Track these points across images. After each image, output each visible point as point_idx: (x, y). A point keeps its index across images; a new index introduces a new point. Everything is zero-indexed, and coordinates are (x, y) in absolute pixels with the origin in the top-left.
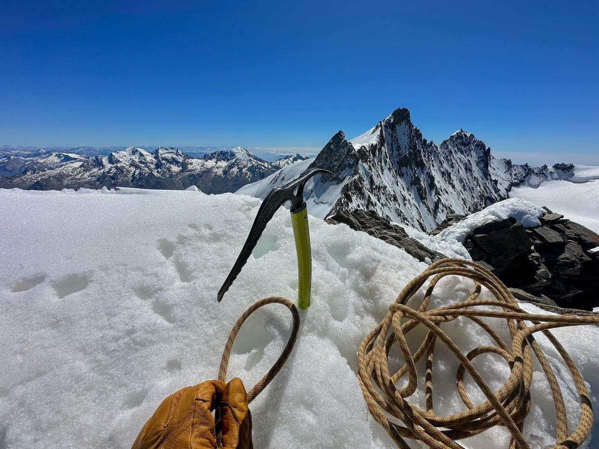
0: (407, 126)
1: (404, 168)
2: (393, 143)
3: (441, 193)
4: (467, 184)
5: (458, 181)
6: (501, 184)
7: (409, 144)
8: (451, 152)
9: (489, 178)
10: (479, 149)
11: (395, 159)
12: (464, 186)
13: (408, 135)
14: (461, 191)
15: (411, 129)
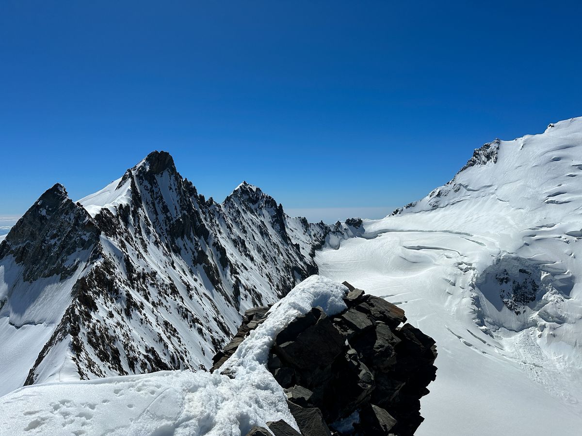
0: (173, 177)
1: (179, 239)
2: (156, 202)
3: (238, 270)
4: (266, 253)
5: (256, 251)
6: (303, 249)
7: (179, 202)
8: (238, 212)
9: (289, 242)
10: (270, 206)
11: (162, 226)
12: (264, 256)
13: (176, 189)
14: (262, 263)
15: (179, 181)
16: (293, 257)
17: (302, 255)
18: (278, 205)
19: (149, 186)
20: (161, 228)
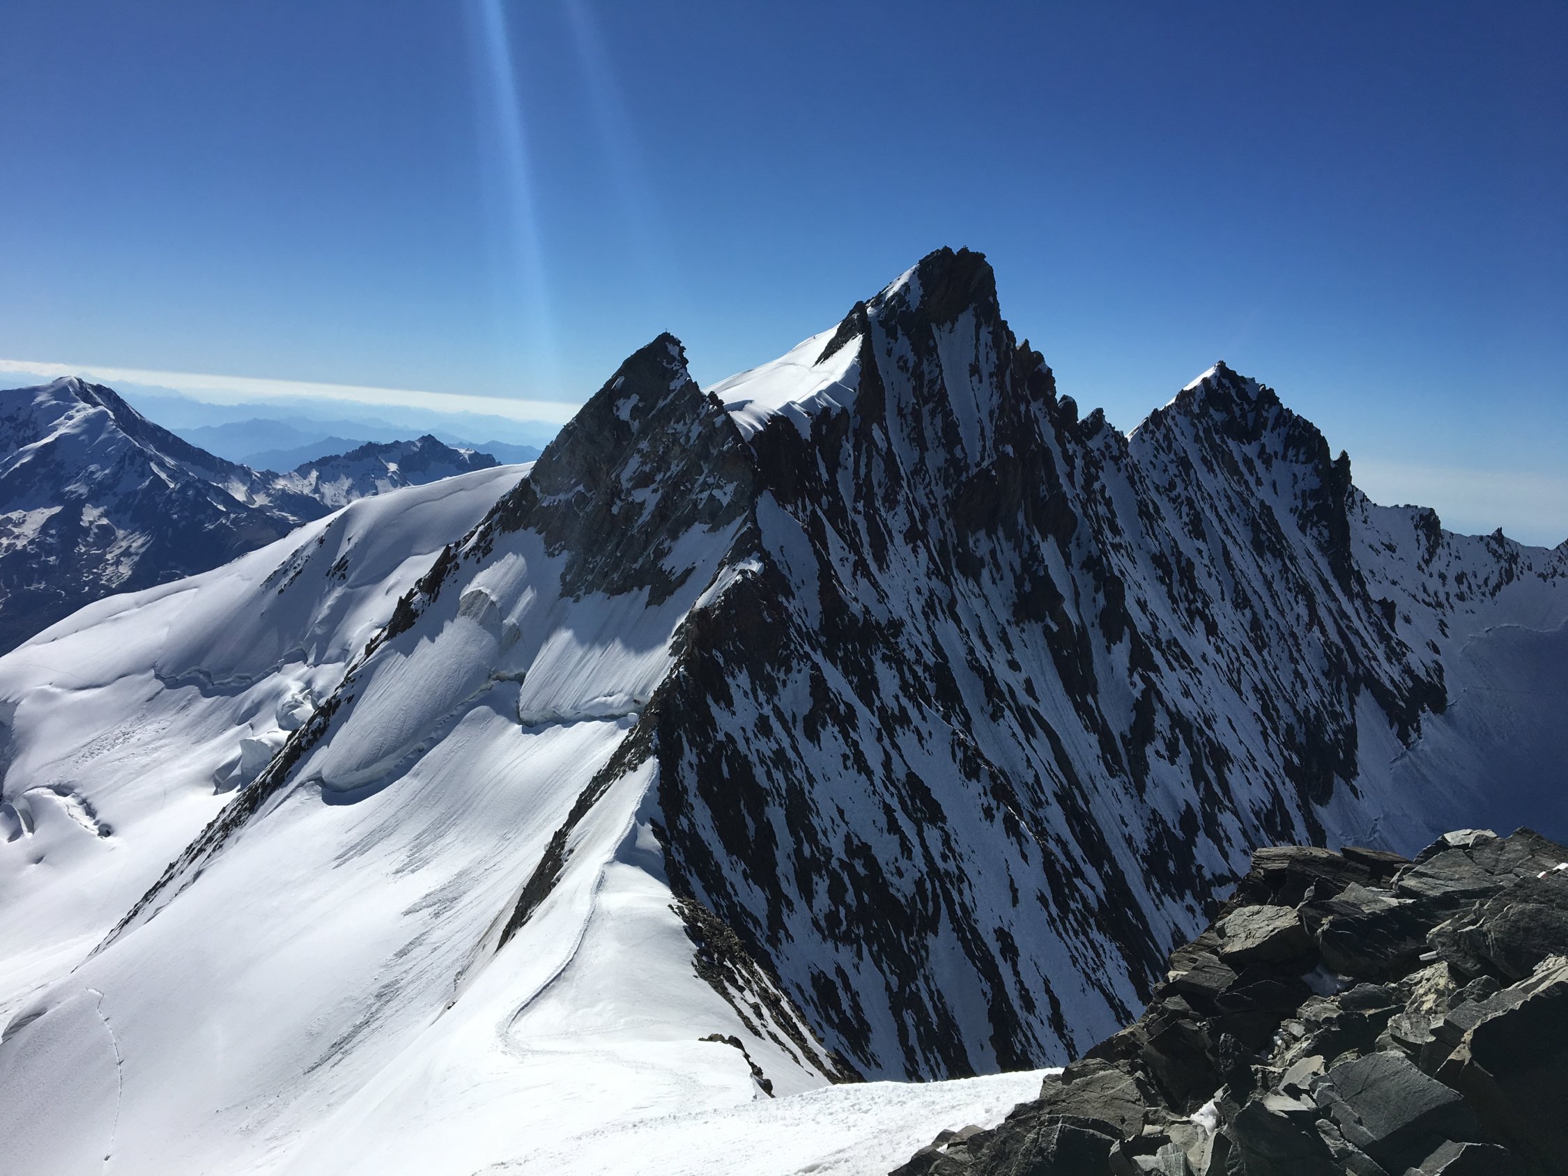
0: (985, 336)
1: (982, 534)
2: (925, 410)
3: (1158, 657)
4: (1267, 616)
5: (1229, 604)
6: (1407, 620)
7: (996, 415)
8: (1185, 463)
9: (1356, 588)
10: (1302, 458)
11: (934, 489)
12: (1256, 625)
13: (991, 375)
14: (1244, 649)
15: (1004, 348)
16: (1365, 645)
17: (1400, 643)
18: (1335, 456)
19: (912, 358)
20: (931, 492)
